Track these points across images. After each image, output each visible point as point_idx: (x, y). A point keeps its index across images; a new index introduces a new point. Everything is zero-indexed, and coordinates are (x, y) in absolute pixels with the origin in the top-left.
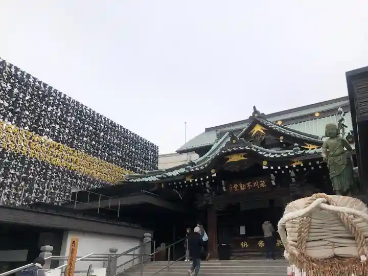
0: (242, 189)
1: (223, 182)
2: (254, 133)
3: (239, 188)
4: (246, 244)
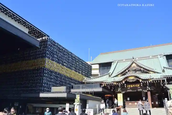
0: (131, 87)
1: (125, 84)
2: (133, 66)
4: (131, 103)
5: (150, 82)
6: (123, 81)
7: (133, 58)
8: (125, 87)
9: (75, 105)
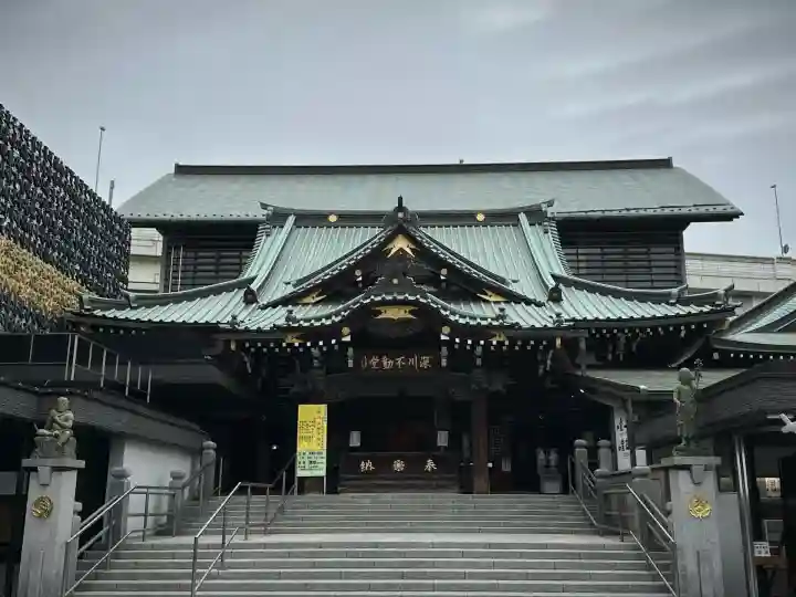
0: (385, 367)
1: (351, 350)
2: (394, 250)
3: (380, 364)
4: (369, 464)
5: (494, 343)
6: (346, 330)
7: (400, 208)
8: (350, 363)
9: (35, 469)
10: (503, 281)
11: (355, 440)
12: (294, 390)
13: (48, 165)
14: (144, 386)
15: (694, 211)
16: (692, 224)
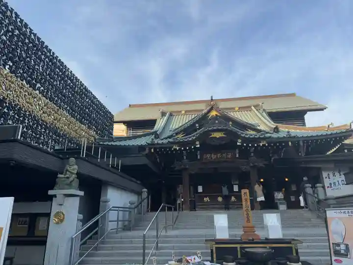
1: (199, 152)
2: (210, 116)
3: (211, 157)
4: (208, 199)
5: (261, 145)
6: (197, 143)
7: (212, 100)
8: (199, 157)
9: (55, 196)
10: (254, 126)
11: (200, 189)
12: (176, 169)
13: (82, 88)
14: (118, 165)
15: (309, 108)
16: (308, 112)
